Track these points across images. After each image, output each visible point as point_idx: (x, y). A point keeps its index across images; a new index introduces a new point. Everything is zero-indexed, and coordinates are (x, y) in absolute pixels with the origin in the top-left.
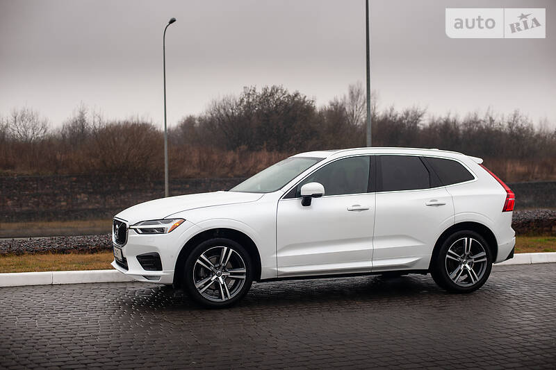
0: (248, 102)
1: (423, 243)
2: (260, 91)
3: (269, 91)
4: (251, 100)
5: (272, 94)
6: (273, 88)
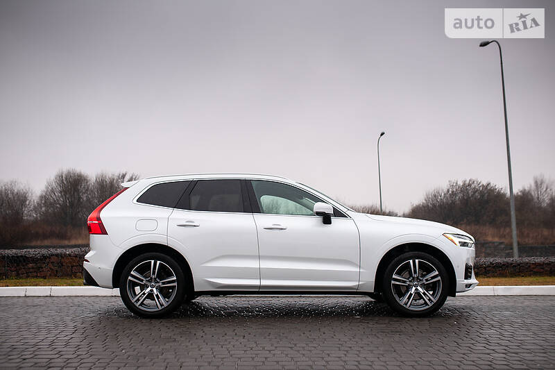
0: (453, 192)
2: (461, 183)
3: (467, 182)
4: (454, 190)
5: (469, 185)
6: (470, 180)
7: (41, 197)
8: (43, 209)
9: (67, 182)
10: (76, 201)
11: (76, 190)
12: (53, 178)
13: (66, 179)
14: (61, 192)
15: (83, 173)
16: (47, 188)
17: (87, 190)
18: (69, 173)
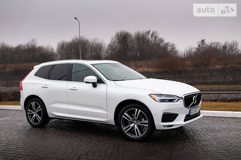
7: (109, 46)
8: (110, 52)
9: (121, 37)
10: (126, 47)
11: (126, 41)
12: (114, 36)
13: (120, 36)
14: (118, 43)
15: (128, 32)
16: (112, 41)
17: (131, 41)
18: (122, 32)
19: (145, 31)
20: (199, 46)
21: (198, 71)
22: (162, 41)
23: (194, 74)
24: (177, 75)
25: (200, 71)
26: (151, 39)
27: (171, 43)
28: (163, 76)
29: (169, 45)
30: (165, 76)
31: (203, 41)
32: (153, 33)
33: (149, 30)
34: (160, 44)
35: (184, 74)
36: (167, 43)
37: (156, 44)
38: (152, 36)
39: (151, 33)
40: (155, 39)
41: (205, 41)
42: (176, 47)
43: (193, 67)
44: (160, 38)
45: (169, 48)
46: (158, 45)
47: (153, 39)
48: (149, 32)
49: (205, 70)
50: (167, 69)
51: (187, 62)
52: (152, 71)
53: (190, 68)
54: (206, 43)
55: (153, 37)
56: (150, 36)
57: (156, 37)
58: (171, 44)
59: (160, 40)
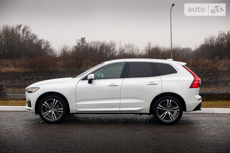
1: (145, 101)
19: (16, 25)
20: (79, 45)
21: (70, 72)
22: (35, 37)
23: (66, 75)
24: (47, 77)
25: (71, 72)
26: (22, 35)
27: (45, 40)
28: (31, 77)
29: (43, 42)
30: (34, 76)
31: (83, 40)
32: (25, 28)
33: (20, 25)
34: (32, 41)
35: (54, 75)
36: (40, 40)
37: (28, 41)
38: (23, 31)
39: (22, 28)
40: (27, 35)
41: (85, 39)
42: (50, 45)
43: (64, 68)
44: (33, 34)
45: (43, 46)
46: (30, 42)
47: (25, 35)
48: (20, 27)
49: (77, 71)
50: (36, 69)
51: (58, 63)
52: (19, 71)
53: (62, 69)
54: (86, 42)
55: (24, 33)
56: (21, 32)
57: (28, 32)
58: (45, 42)
59: (33, 36)
